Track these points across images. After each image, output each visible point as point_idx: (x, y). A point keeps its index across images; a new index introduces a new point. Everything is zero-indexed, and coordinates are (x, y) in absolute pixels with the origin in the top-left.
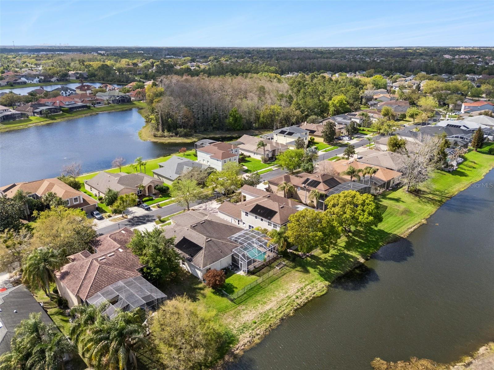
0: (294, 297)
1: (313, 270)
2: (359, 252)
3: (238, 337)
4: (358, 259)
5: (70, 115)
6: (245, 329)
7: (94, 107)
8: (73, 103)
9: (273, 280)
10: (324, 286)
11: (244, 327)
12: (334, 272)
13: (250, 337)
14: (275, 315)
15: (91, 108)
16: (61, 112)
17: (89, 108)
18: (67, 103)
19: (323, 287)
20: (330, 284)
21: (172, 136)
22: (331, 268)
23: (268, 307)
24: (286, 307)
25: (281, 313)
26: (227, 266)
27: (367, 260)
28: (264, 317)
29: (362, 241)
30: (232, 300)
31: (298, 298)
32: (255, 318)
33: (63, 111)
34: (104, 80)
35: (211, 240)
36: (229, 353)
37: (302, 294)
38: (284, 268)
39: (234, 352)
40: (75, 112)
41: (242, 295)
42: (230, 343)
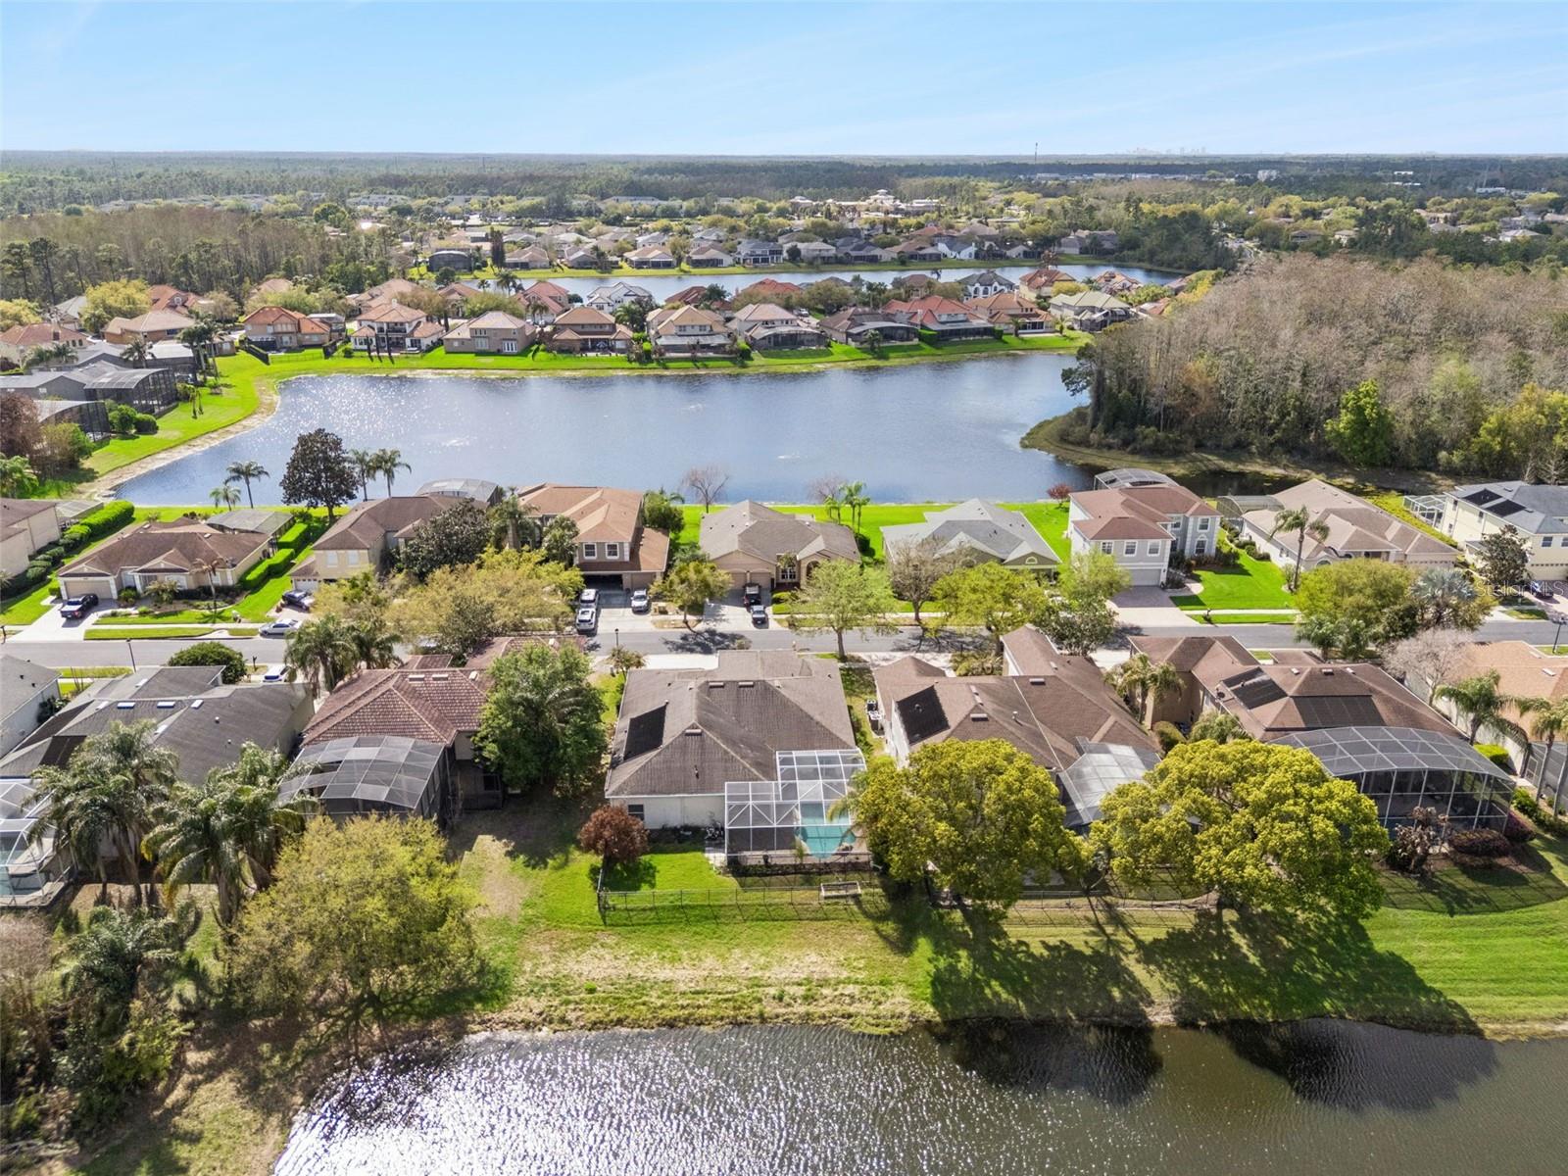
0: (773, 991)
1: (930, 954)
2: (1184, 983)
3: (514, 997)
4: (1151, 1003)
5: (934, 351)
6: (550, 990)
7: (1017, 335)
8: (961, 317)
9: (769, 916)
10: (908, 1013)
11: (553, 985)
12: (996, 994)
13: (541, 1014)
14: (659, 1003)
15: (1004, 337)
16: (916, 341)
17: (997, 335)
18: (944, 318)
19: (901, 1015)
20: (938, 1019)
21: (1110, 447)
22: (996, 979)
23: (664, 973)
24: (718, 1001)
25: (683, 1007)
26: (707, 822)
27: (1186, 1023)
28: (630, 990)
29: (1253, 959)
30: (604, 908)
31: (781, 999)
32: (604, 979)
33: (921, 338)
34: (1151, 261)
35: (700, 734)
36: (454, 1019)
37: (805, 998)
38: (842, 901)
39: (468, 1022)
40: (956, 344)
41: (644, 910)
42: (480, 999)
